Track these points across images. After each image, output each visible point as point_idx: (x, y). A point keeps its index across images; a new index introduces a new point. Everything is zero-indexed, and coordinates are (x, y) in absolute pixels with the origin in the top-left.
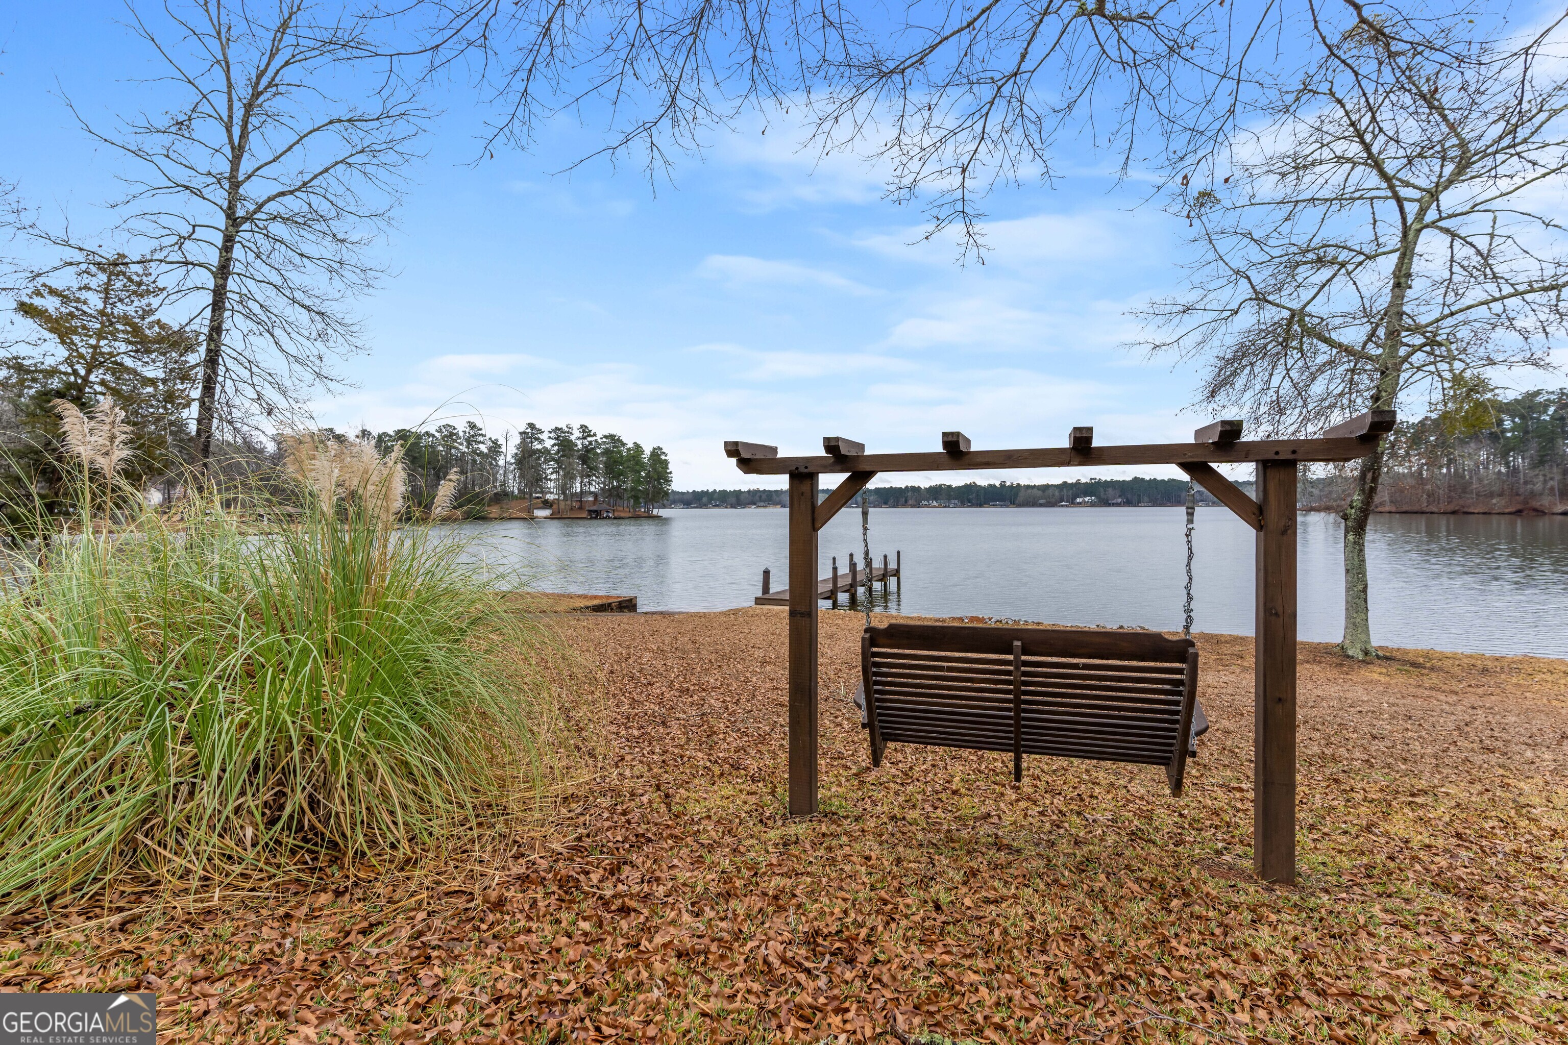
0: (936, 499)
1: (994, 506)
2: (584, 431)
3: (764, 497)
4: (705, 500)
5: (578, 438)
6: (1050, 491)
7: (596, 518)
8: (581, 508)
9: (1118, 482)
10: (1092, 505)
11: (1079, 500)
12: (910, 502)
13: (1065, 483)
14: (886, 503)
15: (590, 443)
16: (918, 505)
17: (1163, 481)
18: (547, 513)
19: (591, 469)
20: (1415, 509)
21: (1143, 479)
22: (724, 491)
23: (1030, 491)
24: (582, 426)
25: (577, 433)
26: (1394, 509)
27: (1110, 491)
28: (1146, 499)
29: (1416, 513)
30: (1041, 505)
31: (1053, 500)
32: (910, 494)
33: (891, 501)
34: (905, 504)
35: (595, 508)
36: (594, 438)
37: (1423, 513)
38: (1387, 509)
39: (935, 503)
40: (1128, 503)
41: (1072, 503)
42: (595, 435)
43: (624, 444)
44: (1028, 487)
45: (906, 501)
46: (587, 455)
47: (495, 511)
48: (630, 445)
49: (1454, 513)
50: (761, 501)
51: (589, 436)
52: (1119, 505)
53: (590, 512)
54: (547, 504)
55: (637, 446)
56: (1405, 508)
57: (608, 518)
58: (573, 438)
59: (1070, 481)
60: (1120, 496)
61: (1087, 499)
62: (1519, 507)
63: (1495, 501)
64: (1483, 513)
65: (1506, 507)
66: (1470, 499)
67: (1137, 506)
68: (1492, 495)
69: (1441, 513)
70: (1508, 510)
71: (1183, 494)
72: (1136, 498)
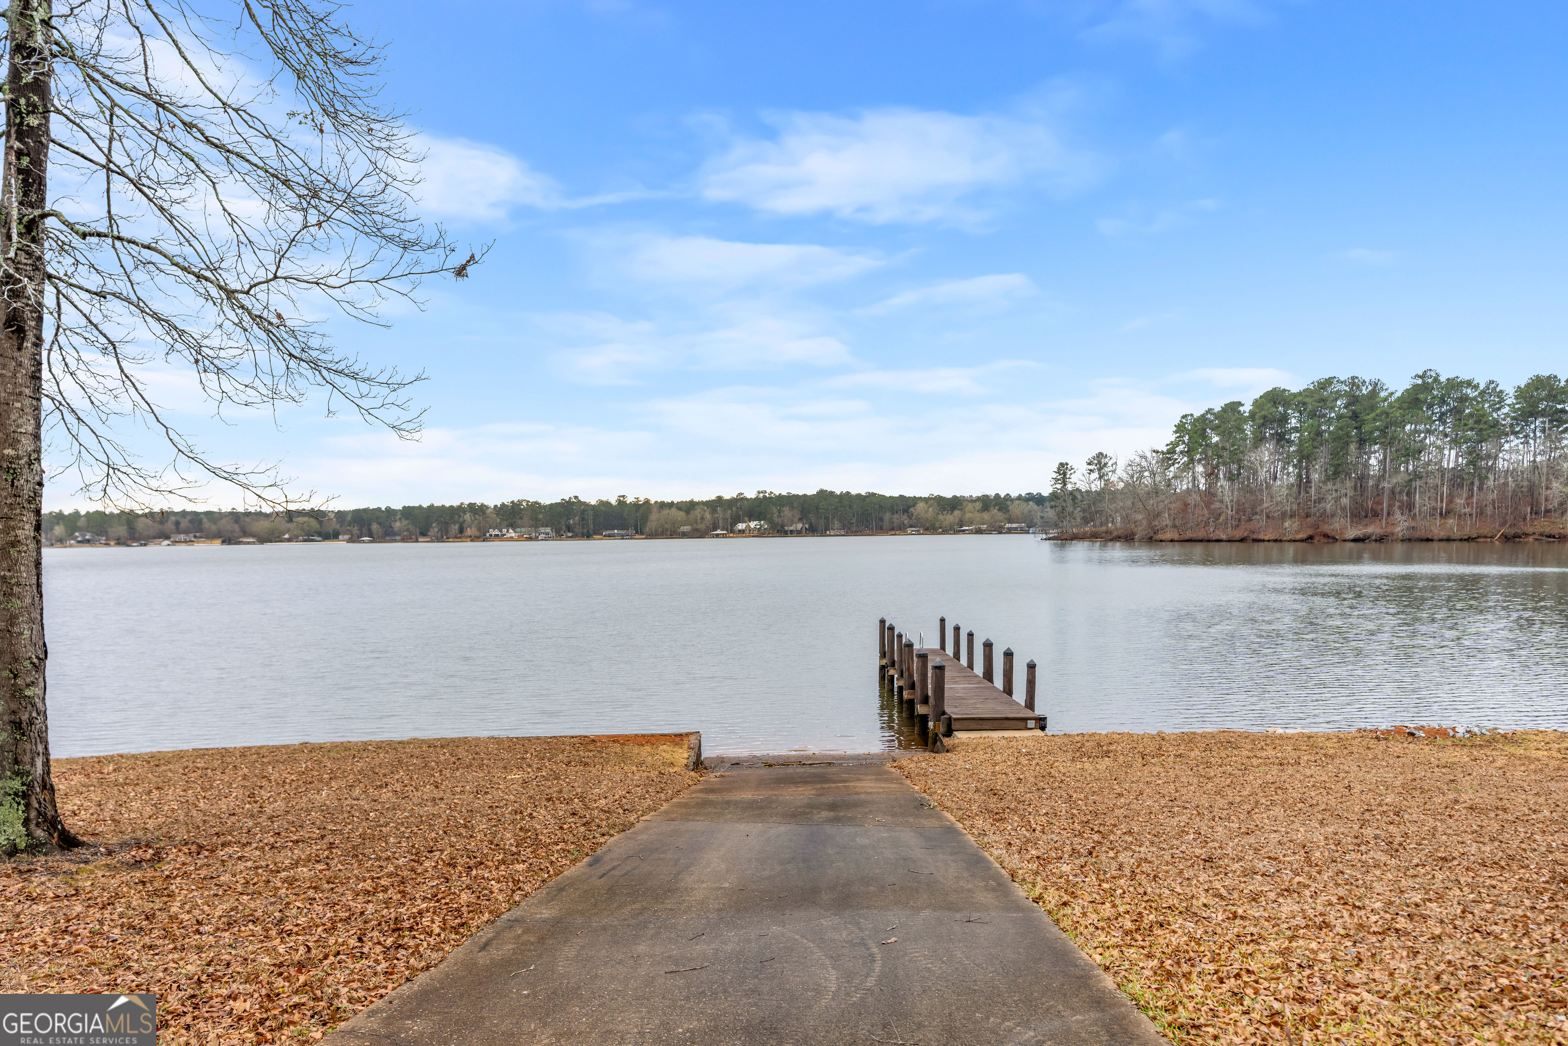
0: (513, 526)
1: (610, 536)
3: (184, 524)
6: (697, 513)
9: (797, 497)
10: (761, 534)
11: (741, 526)
12: (469, 532)
13: (720, 498)
14: (423, 534)
16: (481, 537)
17: (859, 496)
20: (1201, 534)
21: (832, 493)
23: (665, 512)
27: (787, 512)
28: (837, 524)
30: (684, 535)
31: (702, 527)
32: (468, 517)
33: (434, 530)
34: (460, 535)
38: (1168, 536)
39: (512, 533)
40: (812, 531)
41: (731, 531)
44: (662, 505)
45: (461, 531)
49: (1242, 540)
50: (178, 531)
52: (799, 533)
56: (1189, 535)
59: (727, 496)
60: (800, 520)
61: (753, 524)
62: (1310, 532)
63: (1287, 524)
64: (1276, 541)
65: (1297, 532)
66: (1260, 522)
67: (823, 534)
68: (1283, 516)
69: (1229, 541)
70: (1299, 537)
71: (887, 516)
72: (822, 522)
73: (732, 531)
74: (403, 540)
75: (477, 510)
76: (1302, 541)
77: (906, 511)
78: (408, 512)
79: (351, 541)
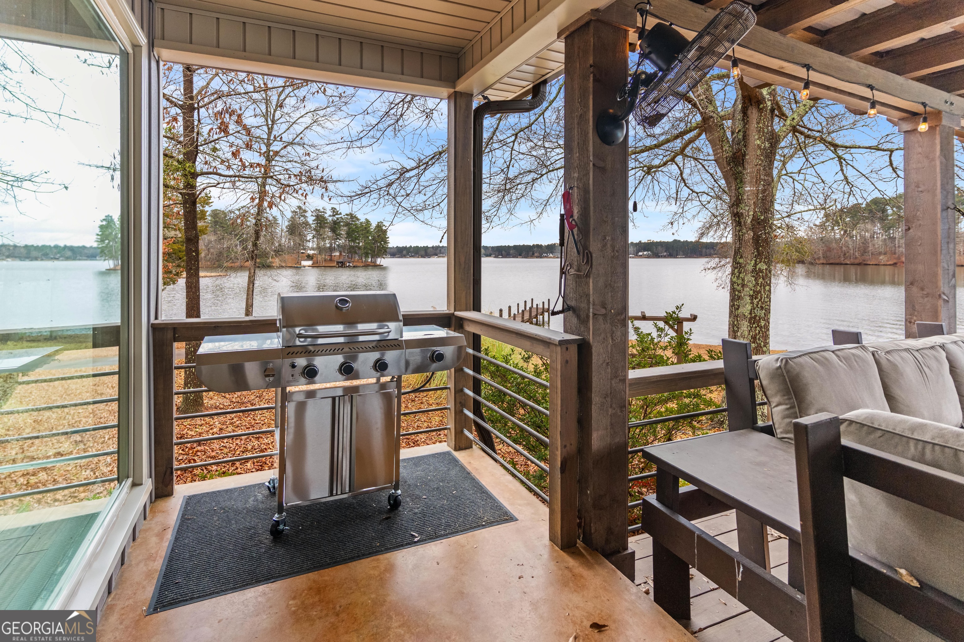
0: (552, 252)
2: (334, 212)
4: (404, 252)
5: (330, 216)
7: (341, 267)
8: (331, 260)
9: (664, 242)
10: (648, 257)
11: (640, 254)
12: (536, 255)
14: (520, 255)
15: (338, 219)
16: (540, 257)
17: (691, 242)
18: (310, 263)
19: (337, 235)
20: (837, 261)
22: (417, 247)
24: (332, 208)
25: (329, 213)
26: (825, 262)
27: (660, 248)
28: (681, 253)
29: (838, 264)
32: (535, 249)
33: (524, 254)
34: (532, 256)
35: (341, 260)
36: (340, 216)
37: (841, 264)
38: (821, 261)
39: (551, 255)
40: (671, 256)
42: (341, 214)
43: (358, 219)
45: (533, 254)
46: (335, 226)
47: (277, 262)
48: (363, 220)
49: (859, 264)
50: (440, 253)
51: (337, 214)
52: (665, 257)
53: (338, 263)
54: (309, 257)
55: (368, 221)
56: (831, 261)
57: (349, 266)
58: (326, 215)
60: (666, 251)
61: (645, 253)
62: (895, 261)
63: (881, 257)
64: (876, 265)
65: (887, 261)
66: (866, 257)
67: (675, 257)
68: (880, 254)
69: (852, 264)
70: (888, 263)
71: (704, 250)
72: (675, 252)
73: (637, 255)
74: (513, 257)
75: (539, 247)
76: (890, 265)
77: (713, 248)
78: (515, 247)
79: (495, 257)
